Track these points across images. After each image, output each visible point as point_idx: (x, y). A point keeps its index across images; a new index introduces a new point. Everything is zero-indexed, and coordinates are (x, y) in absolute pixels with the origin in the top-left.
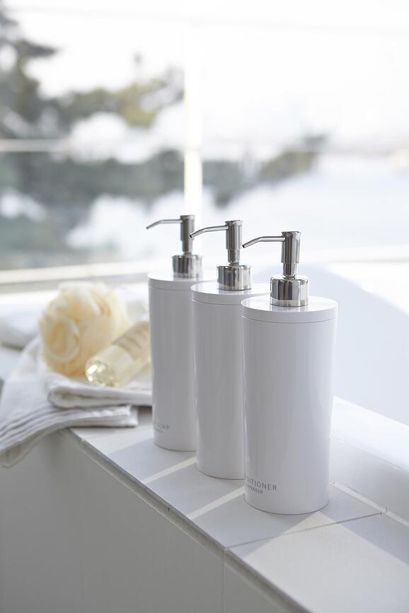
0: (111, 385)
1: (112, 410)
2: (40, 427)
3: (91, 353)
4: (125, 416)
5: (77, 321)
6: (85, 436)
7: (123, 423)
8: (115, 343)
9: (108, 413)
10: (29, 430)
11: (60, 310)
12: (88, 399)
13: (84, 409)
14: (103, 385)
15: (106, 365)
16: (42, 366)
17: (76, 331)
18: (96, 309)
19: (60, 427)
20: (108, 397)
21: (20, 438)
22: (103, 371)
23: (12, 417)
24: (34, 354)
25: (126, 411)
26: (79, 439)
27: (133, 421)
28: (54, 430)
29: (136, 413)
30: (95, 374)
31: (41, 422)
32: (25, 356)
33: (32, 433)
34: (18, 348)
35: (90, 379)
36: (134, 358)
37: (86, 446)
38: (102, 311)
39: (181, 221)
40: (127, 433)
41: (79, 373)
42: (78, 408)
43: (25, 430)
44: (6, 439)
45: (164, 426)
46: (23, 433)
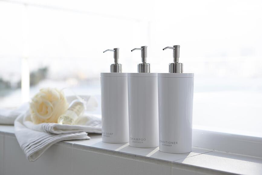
10: (43, 144)
13: (66, 134)
17: (51, 105)
23: (29, 142)
26: (71, 144)
27: (88, 137)
31: (48, 140)
37: (76, 145)
39: (114, 51)
44: (32, 149)
45: (110, 134)
46: (41, 145)
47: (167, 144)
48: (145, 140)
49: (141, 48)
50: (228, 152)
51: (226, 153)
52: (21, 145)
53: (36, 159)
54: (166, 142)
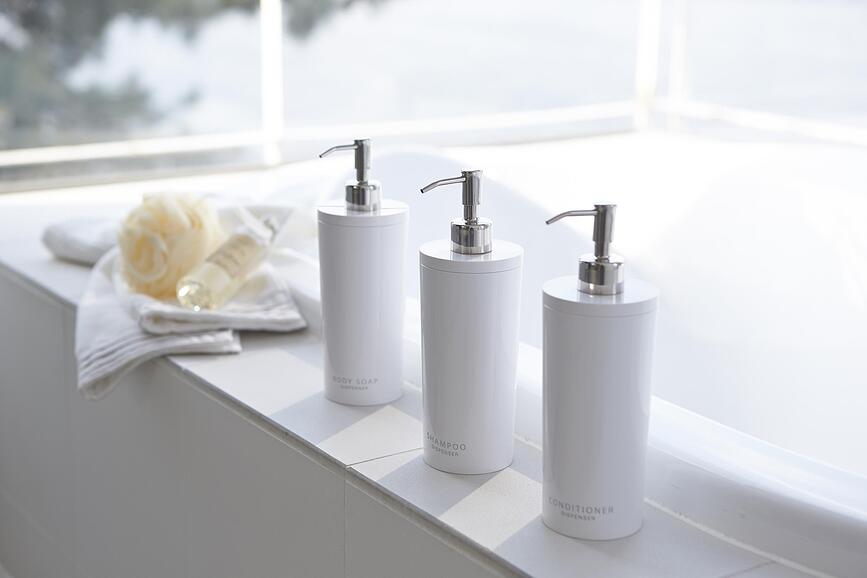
0: (207, 307)
1: (212, 335)
2: (133, 355)
3: (181, 273)
4: (227, 342)
5: (164, 235)
6: (185, 364)
7: (226, 349)
8: (209, 260)
9: (208, 339)
11: (143, 222)
12: (184, 324)
13: (180, 335)
14: (197, 309)
15: (200, 285)
16: (122, 286)
17: (163, 246)
18: (186, 221)
19: (156, 355)
20: (206, 320)
21: (110, 368)
22: (198, 292)
23: (95, 346)
24: (108, 271)
25: (228, 336)
26: (179, 368)
27: (236, 347)
28: (149, 358)
29: (237, 338)
30: (188, 295)
31: (132, 350)
32: (97, 274)
33: (124, 362)
34: (88, 265)
35: (183, 302)
36: (233, 276)
37: (188, 374)
38: (193, 223)
40: (230, 360)
41: (168, 294)
42: (172, 334)
43: (113, 360)
44: (92, 370)
53: (102, 394)
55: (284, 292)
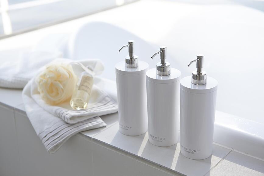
2: (68, 134)
7: (101, 126)
8: (79, 89)
9: (94, 123)
10: (61, 137)
12: (81, 117)
13: (82, 123)
17: (62, 87)
18: (67, 74)
20: (89, 115)
26: (90, 138)
28: (74, 134)
31: (66, 132)
33: (65, 138)
42: (79, 123)
44: (51, 142)
45: (129, 128)
46: (59, 138)
47: (190, 151)
48: (164, 139)
49: (160, 51)
50: (247, 154)
51: (245, 154)
52: (38, 133)
53: (56, 150)
54: (189, 150)
55: (107, 96)
